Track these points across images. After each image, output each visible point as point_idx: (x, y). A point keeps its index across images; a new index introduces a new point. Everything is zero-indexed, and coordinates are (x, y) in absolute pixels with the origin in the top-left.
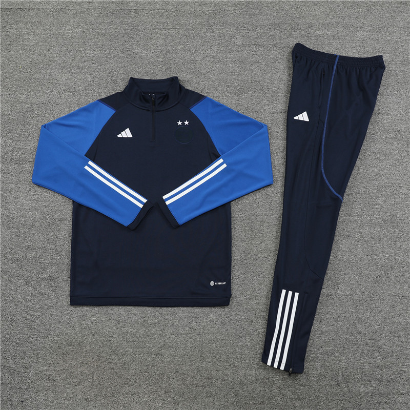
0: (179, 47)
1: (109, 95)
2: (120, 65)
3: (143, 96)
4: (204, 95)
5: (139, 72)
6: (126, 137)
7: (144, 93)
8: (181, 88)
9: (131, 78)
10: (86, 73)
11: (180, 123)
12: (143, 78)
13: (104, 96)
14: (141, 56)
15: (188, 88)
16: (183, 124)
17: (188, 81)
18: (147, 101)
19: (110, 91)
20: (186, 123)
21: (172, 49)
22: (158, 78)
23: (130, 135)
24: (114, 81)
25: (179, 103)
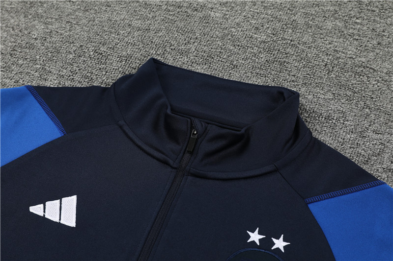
0: (329, 25)
1: (68, 84)
2: (137, 23)
3: (167, 116)
4: (376, 174)
5: (185, 53)
6: (56, 219)
7: (172, 110)
8: (299, 129)
9: (154, 61)
10: (37, 16)
11: (255, 237)
12: (190, 68)
13: (52, 82)
14: (206, 17)
15: (321, 138)
16: (267, 243)
17: (328, 118)
18: (172, 134)
19: (76, 78)
20: (280, 244)
21: (307, 24)
22: (235, 77)
23: (69, 219)
24: (101, 58)
25: (276, 170)
